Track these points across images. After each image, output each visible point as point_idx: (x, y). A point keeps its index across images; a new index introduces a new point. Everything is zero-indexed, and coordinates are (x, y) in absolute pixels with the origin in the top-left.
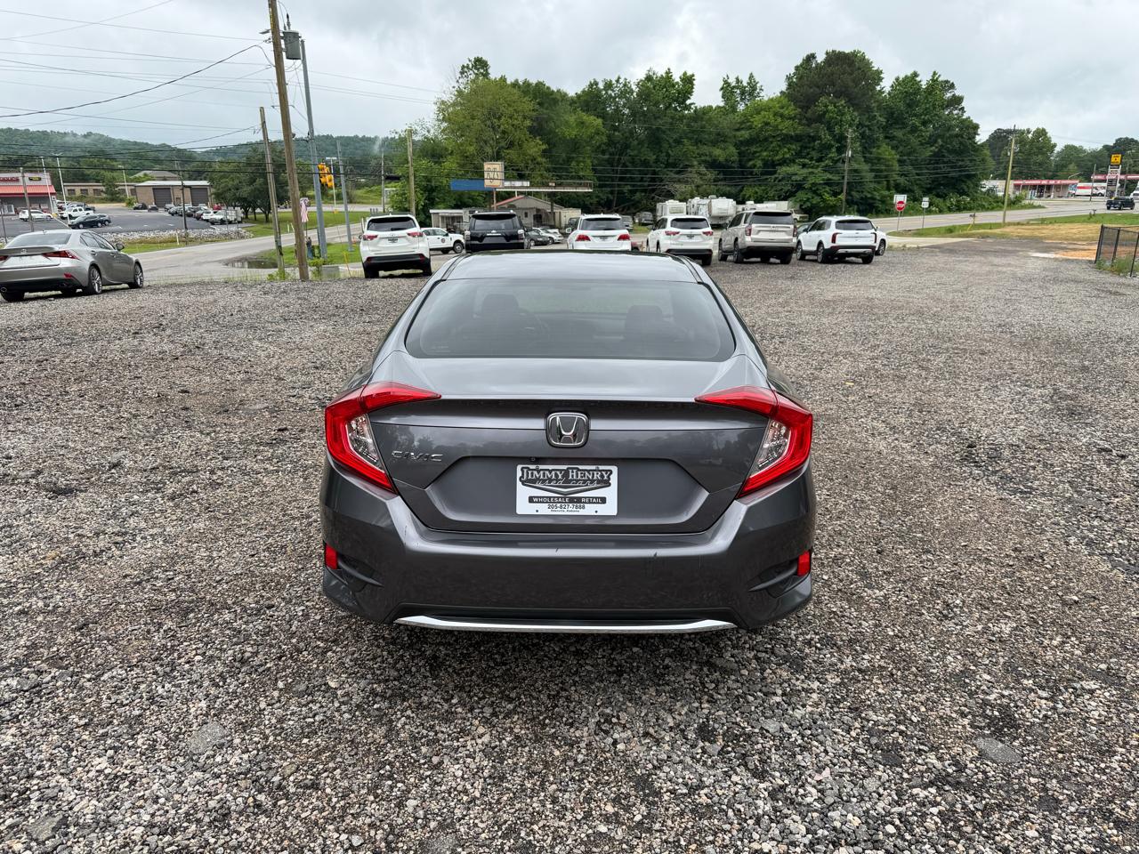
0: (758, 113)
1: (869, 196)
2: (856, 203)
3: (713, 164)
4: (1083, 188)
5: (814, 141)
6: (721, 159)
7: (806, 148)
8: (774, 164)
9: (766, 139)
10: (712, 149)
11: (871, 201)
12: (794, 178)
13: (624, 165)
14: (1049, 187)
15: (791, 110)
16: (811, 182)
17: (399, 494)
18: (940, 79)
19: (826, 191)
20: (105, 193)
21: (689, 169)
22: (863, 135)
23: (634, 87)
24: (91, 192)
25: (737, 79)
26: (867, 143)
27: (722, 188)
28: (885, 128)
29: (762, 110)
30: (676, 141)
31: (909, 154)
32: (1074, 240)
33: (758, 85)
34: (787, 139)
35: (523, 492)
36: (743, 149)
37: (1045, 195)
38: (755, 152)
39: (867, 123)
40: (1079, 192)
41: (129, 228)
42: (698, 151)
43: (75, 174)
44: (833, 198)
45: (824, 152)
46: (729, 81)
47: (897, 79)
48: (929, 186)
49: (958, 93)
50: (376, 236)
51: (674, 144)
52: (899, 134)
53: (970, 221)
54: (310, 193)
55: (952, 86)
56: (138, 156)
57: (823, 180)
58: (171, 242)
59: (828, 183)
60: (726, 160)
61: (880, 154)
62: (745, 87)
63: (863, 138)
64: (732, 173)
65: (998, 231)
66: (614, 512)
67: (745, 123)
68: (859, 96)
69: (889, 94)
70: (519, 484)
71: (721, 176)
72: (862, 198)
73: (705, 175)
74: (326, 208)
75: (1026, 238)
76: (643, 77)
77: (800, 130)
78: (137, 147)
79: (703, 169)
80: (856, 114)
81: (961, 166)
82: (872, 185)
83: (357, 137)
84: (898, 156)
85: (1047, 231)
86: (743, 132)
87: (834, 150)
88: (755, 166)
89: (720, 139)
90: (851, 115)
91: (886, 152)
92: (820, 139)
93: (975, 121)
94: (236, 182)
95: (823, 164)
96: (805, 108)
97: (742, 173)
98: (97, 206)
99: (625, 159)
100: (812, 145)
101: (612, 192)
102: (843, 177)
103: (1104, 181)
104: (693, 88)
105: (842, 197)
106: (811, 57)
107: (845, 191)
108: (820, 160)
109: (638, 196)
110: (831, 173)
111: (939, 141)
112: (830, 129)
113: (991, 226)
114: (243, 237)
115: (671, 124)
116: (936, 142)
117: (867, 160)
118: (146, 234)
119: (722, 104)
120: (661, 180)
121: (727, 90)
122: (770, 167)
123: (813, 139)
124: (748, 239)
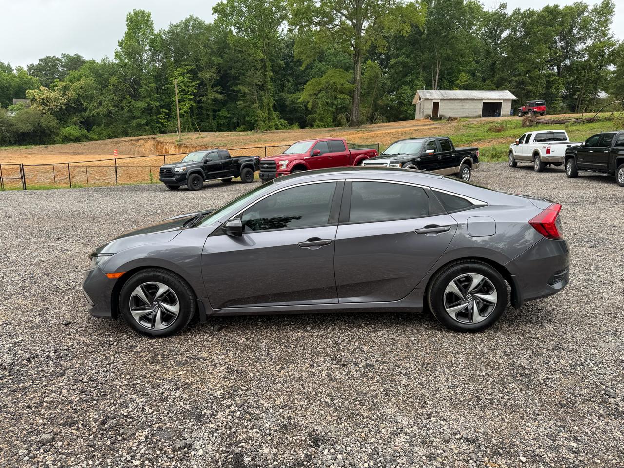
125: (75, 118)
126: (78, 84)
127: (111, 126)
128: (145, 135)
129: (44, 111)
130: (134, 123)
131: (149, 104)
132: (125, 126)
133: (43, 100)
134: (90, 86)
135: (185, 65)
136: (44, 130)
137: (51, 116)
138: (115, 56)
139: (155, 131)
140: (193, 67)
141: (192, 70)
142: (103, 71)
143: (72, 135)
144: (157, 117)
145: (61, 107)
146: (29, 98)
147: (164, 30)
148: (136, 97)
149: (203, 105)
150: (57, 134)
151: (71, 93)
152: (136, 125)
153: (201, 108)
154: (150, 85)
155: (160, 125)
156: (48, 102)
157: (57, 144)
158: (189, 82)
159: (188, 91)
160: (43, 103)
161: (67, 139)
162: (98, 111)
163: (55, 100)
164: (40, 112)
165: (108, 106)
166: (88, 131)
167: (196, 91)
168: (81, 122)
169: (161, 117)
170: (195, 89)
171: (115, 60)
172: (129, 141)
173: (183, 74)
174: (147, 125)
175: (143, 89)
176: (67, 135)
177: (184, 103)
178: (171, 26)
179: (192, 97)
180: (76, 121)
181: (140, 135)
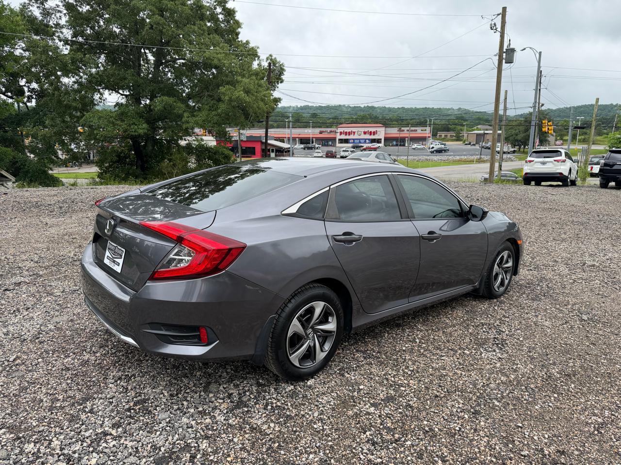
20: (455, 137)
24: (449, 136)
41: (455, 154)
43: (444, 128)
50: (533, 161)
54: (565, 138)
56: (479, 119)
58: (472, 162)
74: (572, 147)
78: (480, 114)
83: (612, 104)
94: (517, 131)
98: (447, 143)
114: (512, 161)
118: (463, 157)
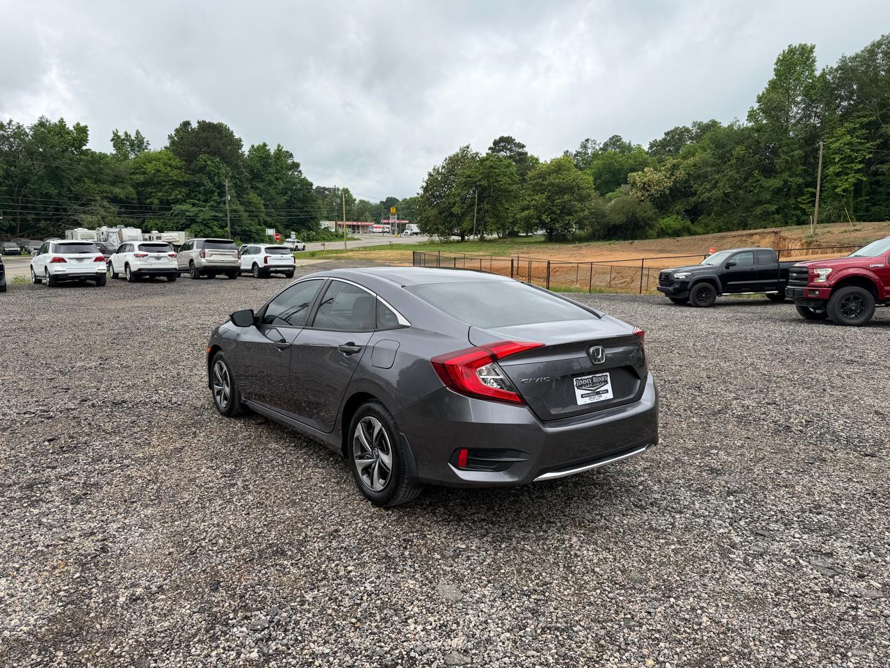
0: (150, 162)
1: (247, 229)
2: (238, 234)
3: (114, 200)
4: (377, 228)
5: (200, 186)
6: (121, 196)
7: (193, 191)
8: (168, 203)
9: (159, 183)
10: (111, 188)
11: (249, 233)
12: (187, 214)
13: (24, 196)
14: (358, 226)
15: (177, 162)
16: (201, 217)
17: (528, 405)
18: (283, 150)
19: (214, 225)
21: (93, 203)
22: (235, 184)
23: (27, 131)
25: (126, 133)
26: (240, 191)
27: (126, 219)
28: (251, 181)
29: (153, 160)
30: (76, 179)
31: (270, 200)
32: (391, 260)
33: (145, 140)
34: (177, 184)
35: (578, 392)
36: (139, 189)
37: (357, 231)
38: (151, 193)
39: (238, 176)
40: (375, 230)
42: (99, 189)
44: (221, 230)
45: (209, 195)
46: (119, 134)
47: (253, 146)
48: (286, 223)
49: (296, 160)
51: (75, 182)
52: (260, 185)
53: (322, 248)
55: (291, 155)
57: (211, 216)
59: (215, 218)
60: (126, 197)
61: (249, 199)
62: (134, 141)
63: (236, 187)
64: (133, 208)
65: (344, 255)
66: (612, 397)
67: (138, 168)
68: (230, 156)
69: (249, 156)
70: (576, 388)
71: (124, 210)
72: (242, 231)
73: (109, 208)
75: (364, 259)
76: (36, 122)
77: (187, 177)
79: (105, 203)
80: (229, 169)
81: (306, 212)
82: (249, 222)
84: (263, 202)
85: (374, 255)
86: (138, 176)
87: (216, 194)
88: (152, 203)
89: (117, 180)
90: (224, 169)
91: (253, 197)
92: (204, 185)
93: (309, 180)
95: (209, 204)
96: (190, 162)
97: (141, 208)
99: (24, 191)
100: (197, 189)
101: (14, 220)
102: (226, 215)
103: (389, 224)
104: (87, 137)
105: (228, 229)
106: (186, 124)
107: (229, 224)
108: (205, 201)
109: (42, 224)
110: (216, 212)
111: (289, 192)
112: (211, 179)
113: (337, 251)
115: (70, 164)
116: (286, 193)
117: (242, 204)
119: (114, 152)
120: (65, 210)
121: (117, 141)
122: (166, 205)
123: (199, 185)
124: (203, 260)
125: (679, 206)
126: (691, 160)
127: (725, 215)
128: (771, 227)
129: (643, 198)
130: (759, 210)
131: (786, 182)
132: (744, 215)
133: (644, 184)
134: (705, 163)
135: (859, 117)
136: (639, 222)
137: (649, 204)
138: (748, 116)
139: (789, 221)
140: (873, 118)
141: (870, 123)
142: (727, 140)
143: (670, 228)
144: (796, 201)
145: (664, 191)
146: (630, 183)
147: (831, 68)
148: (768, 171)
149: (881, 178)
150: (652, 227)
151: (680, 174)
152: (760, 214)
153: (877, 182)
154: (792, 153)
155: (799, 212)
156: (649, 186)
157: (650, 239)
158: (861, 143)
159: (856, 158)
160: (644, 188)
161: (663, 233)
162: (709, 195)
163: (658, 182)
164: (637, 200)
165: (724, 187)
166: (693, 222)
167: (871, 156)
168: (686, 211)
169: (803, 200)
170: (870, 153)
171: (746, 122)
172: (738, 236)
173: (851, 132)
174: (777, 211)
175: (780, 161)
176: (664, 228)
177: (846, 177)
178: (843, 61)
179: (861, 166)
180: (679, 210)
181: (765, 228)
